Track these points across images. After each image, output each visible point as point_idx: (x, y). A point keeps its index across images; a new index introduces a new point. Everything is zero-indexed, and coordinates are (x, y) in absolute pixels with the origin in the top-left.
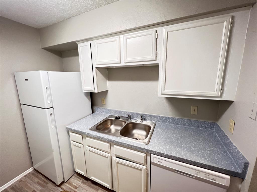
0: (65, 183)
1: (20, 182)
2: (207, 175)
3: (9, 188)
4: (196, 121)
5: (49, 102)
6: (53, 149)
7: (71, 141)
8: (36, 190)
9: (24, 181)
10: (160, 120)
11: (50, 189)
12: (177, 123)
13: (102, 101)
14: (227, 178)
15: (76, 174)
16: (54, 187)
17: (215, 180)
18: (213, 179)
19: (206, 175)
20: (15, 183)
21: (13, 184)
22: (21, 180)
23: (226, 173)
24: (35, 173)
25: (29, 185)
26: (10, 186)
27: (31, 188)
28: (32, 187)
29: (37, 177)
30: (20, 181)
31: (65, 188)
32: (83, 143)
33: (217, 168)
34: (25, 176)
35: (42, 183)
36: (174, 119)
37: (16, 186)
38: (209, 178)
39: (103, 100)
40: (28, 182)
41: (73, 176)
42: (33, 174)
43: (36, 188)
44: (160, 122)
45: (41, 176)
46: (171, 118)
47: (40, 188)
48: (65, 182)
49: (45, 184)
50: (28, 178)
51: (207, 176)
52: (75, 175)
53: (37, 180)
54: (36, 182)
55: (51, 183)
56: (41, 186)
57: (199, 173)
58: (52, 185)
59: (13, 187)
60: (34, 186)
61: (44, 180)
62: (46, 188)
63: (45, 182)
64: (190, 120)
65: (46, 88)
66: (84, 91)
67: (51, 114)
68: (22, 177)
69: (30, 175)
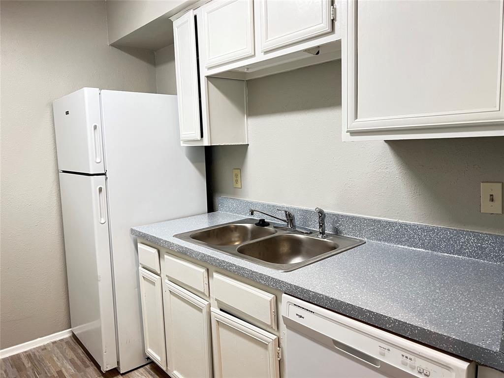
0: (120, 375)
1: (43, 350)
2: (407, 357)
3: (24, 354)
4: (497, 237)
5: (98, 161)
6: (99, 274)
7: (140, 268)
8: (64, 371)
9: (49, 351)
10: (382, 233)
12: (434, 245)
13: (235, 179)
14: (458, 369)
15: (151, 366)
16: (96, 376)
17: (428, 374)
18: (422, 371)
19: (404, 358)
20: (34, 349)
21: (31, 350)
22: (46, 349)
23: (459, 353)
24: (71, 341)
25: (55, 359)
26: (26, 352)
27: (57, 364)
28: (59, 364)
29: (73, 350)
30: (44, 348)
32: (159, 273)
33: (435, 333)
34: (54, 343)
35: (79, 363)
36: (422, 229)
37: (35, 354)
38: (413, 368)
39: (236, 175)
40: (55, 355)
41: (142, 368)
42: (67, 343)
43: (65, 368)
44: (380, 240)
45: (80, 351)
46: (413, 228)
47: (72, 370)
48: (119, 373)
49: (82, 367)
50: (57, 347)
51: (408, 361)
52: (146, 367)
53: (70, 354)
54: (69, 358)
55: (95, 369)
56: (75, 368)
57: (389, 350)
58: (94, 372)
59: (30, 354)
60: (63, 364)
61: (83, 359)
62: (82, 373)
63: (83, 362)
64: (476, 235)
65: (93, 129)
66: (183, 143)
67: (100, 189)
68: (48, 342)
69: (64, 344)
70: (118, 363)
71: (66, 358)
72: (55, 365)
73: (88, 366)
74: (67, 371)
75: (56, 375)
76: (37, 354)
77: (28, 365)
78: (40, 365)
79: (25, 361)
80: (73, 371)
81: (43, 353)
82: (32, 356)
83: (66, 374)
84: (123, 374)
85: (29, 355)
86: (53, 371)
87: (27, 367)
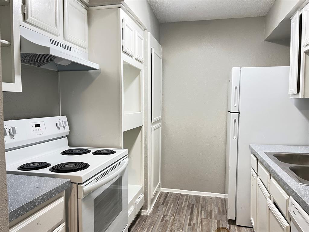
0: (236, 226)
1: (210, 198)
7: (252, 168)
11: (221, 219)
16: (225, 220)
20: (207, 197)
24: (224, 200)
25: (213, 204)
26: (203, 196)
28: (213, 207)
29: (222, 204)
30: (211, 198)
31: (232, 229)
32: (257, 173)
34: (217, 198)
35: (221, 211)
37: (206, 199)
42: (222, 200)
43: (215, 210)
45: (225, 206)
48: (236, 224)
49: (222, 213)
50: (217, 200)
54: (219, 207)
58: (225, 218)
60: (214, 208)
61: (224, 210)
62: (220, 216)
65: (235, 88)
66: (291, 97)
67: (235, 121)
68: (214, 196)
69: (220, 199)
70: (236, 218)
71: (217, 206)
72: (211, 207)
73: (224, 214)
74: (214, 211)
75: (209, 211)
76: (207, 199)
77: (201, 202)
78: (206, 204)
79: (201, 200)
80: (217, 213)
81: (210, 200)
82: (205, 199)
83: (213, 212)
84: (238, 226)
85: (204, 198)
86: (209, 209)
87: (200, 202)
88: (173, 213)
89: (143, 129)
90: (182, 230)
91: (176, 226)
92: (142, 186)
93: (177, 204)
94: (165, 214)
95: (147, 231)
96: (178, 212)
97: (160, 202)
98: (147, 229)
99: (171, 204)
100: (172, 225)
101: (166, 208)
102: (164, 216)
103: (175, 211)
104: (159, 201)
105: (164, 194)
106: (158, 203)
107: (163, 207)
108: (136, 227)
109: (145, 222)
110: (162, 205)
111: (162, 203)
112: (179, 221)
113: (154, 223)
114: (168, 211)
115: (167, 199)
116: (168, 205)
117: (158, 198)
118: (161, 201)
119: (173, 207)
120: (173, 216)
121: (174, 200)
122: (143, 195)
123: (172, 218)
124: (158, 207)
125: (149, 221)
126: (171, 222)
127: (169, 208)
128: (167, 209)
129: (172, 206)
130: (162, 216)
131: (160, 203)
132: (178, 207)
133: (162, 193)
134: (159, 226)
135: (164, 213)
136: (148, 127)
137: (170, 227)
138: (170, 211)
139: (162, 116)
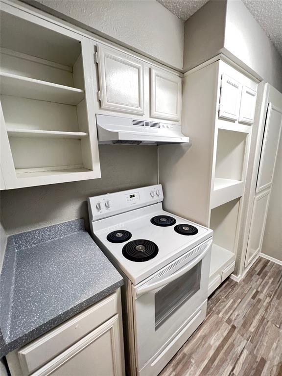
88: (271, 293)
89: (242, 199)
90: (280, 327)
91: (271, 315)
92: (234, 254)
93: (279, 282)
94: (259, 290)
95: (232, 303)
96: (277, 294)
97: (256, 269)
98: (232, 300)
99: (270, 278)
100: (266, 310)
101: (262, 281)
102: (257, 292)
103: (274, 291)
104: (254, 268)
105: (263, 261)
106: (252, 270)
107: (258, 279)
108: (220, 292)
109: (233, 289)
110: (258, 274)
111: (257, 272)
112: (277, 308)
113: (242, 296)
114: (264, 287)
115: (266, 269)
116: (266, 278)
117: (255, 264)
118: (258, 269)
119: (273, 283)
120: (270, 297)
121: (275, 274)
122: (234, 263)
123: (268, 300)
124: (252, 276)
125: (238, 290)
126: (265, 304)
127: (267, 283)
128: (262, 284)
129: (271, 281)
130: (255, 290)
131: (256, 271)
132: (279, 286)
133: (260, 259)
134: (248, 304)
135: (258, 288)
136: (250, 198)
137: (261, 312)
138: (267, 288)
139: (273, 181)
